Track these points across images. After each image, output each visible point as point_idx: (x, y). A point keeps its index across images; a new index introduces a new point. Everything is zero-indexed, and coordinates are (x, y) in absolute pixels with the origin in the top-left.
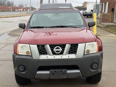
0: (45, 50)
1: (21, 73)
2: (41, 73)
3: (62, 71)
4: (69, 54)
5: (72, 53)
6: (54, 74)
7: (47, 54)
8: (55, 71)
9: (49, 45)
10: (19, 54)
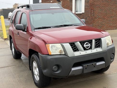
0: (76, 47)
1: (55, 73)
2: (75, 69)
3: (93, 64)
4: (95, 48)
5: (97, 47)
6: (87, 68)
7: (78, 51)
8: (88, 66)
9: (79, 42)
10: (52, 54)
